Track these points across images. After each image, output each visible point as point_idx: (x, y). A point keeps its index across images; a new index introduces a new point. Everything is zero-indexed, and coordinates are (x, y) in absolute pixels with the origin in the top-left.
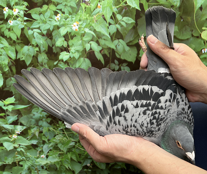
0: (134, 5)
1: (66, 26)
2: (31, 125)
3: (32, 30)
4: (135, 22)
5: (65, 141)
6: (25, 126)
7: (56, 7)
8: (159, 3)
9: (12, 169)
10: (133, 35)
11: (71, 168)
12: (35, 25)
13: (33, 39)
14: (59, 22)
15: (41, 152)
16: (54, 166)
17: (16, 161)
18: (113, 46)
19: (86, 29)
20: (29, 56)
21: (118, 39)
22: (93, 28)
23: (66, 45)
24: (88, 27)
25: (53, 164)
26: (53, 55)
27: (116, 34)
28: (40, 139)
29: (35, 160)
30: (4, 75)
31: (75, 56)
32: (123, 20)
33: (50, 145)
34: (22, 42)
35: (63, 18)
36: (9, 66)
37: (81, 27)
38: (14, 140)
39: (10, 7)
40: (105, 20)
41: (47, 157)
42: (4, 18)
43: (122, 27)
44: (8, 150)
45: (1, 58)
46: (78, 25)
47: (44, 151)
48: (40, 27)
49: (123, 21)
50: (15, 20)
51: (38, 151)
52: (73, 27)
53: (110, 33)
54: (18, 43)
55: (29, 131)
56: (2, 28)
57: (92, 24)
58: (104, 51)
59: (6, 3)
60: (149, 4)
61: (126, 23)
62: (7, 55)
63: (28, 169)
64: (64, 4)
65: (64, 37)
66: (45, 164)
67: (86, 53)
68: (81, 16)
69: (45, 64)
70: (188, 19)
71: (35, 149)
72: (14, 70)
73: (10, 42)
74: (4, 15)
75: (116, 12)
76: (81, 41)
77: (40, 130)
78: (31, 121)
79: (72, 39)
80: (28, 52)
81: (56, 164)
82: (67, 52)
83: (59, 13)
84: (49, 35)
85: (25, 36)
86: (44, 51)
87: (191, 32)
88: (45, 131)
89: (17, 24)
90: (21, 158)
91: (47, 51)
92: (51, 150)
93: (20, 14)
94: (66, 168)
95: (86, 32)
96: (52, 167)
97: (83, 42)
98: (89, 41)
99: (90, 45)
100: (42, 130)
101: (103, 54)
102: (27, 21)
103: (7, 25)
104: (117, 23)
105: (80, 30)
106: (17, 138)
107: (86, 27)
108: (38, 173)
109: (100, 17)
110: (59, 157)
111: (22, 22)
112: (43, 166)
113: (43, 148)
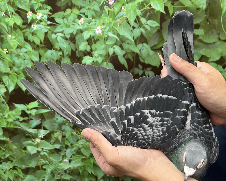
0: (159, 8)
1: (89, 30)
2: (54, 129)
3: (56, 34)
4: (159, 25)
5: (88, 146)
6: (48, 130)
7: (80, 10)
8: (184, 5)
9: (36, 172)
10: (157, 39)
11: (93, 173)
12: (59, 29)
13: (57, 43)
14: (82, 26)
15: (64, 156)
16: (77, 170)
17: (39, 164)
18: (136, 50)
19: (109, 33)
20: (52, 60)
21: (142, 43)
22: (116, 32)
23: (89, 49)
24: (112, 31)
25: (76, 168)
26: (76, 59)
27: (140, 38)
28: (64, 143)
29: (58, 165)
31: (98, 61)
32: (147, 23)
33: (73, 149)
34: (46, 46)
35: (86, 21)
37: (104, 31)
38: (38, 144)
39: (34, 12)
40: (129, 23)
41: (70, 161)
42: (28, 22)
43: (146, 31)
44: (32, 153)
45: (25, 62)
46: (101, 29)
47: (67, 155)
48: (63, 31)
49: (147, 25)
50: (38, 24)
51: (61, 155)
52: (97, 31)
53: (134, 37)
54: (42, 47)
55: (52, 135)
56: (26, 33)
57: (115, 28)
58: (128, 55)
59: (30, 7)
60: (174, 7)
61: (151, 27)
62: (31, 59)
63: (51, 172)
64: (88, 8)
65: (87, 41)
66: (68, 168)
67: (109, 57)
68: (104, 20)
70: (214, 22)
71: (58, 153)
73: (34, 47)
74: (27, 19)
75: (141, 15)
76: (104, 46)
77: (63, 134)
78: (54, 125)
79: (96, 43)
80: (51, 56)
81: (79, 169)
82: (90, 57)
83: (82, 17)
84: (72, 39)
85: (49, 40)
86: (67, 56)
87: (218, 36)
88: (68, 136)
89: (40, 29)
90: (45, 162)
91: (70, 54)
92: (73, 155)
93: (43, 18)
94: (89, 173)
95: (109, 36)
96: (75, 171)
97: (106, 46)
98: (113, 45)
99: (113, 50)
100: (65, 134)
101: (127, 58)
102: (50, 25)
103: (30, 29)
104: (141, 26)
105: (103, 34)
106: (40, 142)
107: (109, 31)
108: (61, 177)
109: (123, 20)
110: (82, 161)
111: (46, 26)
112: (66, 170)
113: (66, 152)
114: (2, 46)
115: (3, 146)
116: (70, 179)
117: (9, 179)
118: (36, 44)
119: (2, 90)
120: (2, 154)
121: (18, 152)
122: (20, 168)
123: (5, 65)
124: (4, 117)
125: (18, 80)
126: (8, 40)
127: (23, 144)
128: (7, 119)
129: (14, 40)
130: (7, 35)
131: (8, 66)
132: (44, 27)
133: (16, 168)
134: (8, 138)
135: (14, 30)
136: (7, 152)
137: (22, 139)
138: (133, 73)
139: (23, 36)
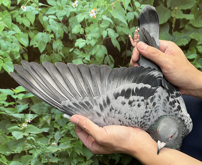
1: (83, 13)
2: (43, 112)
3: (47, 17)
6: (36, 115)
9: (21, 158)
11: (82, 154)
12: (51, 11)
13: (48, 26)
14: (76, 8)
15: (53, 140)
16: (66, 152)
17: (25, 150)
19: (103, 16)
20: (43, 43)
21: (135, 26)
22: (111, 15)
23: (82, 32)
24: (106, 15)
25: (65, 151)
26: (69, 42)
27: (133, 21)
28: (52, 126)
29: (46, 148)
30: (15, 63)
31: (91, 43)
32: (141, 7)
33: (62, 132)
34: (36, 28)
35: (81, 4)
36: (21, 53)
37: (99, 14)
38: (24, 129)
40: (123, 7)
41: (58, 144)
42: (17, 4)
44: (17, 139)
45: (12, 45)
46: (95, 12)
47: (55, 138)
48: (56, 13)
50: (28, 6)
51: (49, 139)
52: (91, 14)
53: (127, 20)
54: (32, 30)
55: (40, 119)
56: (14, 14)
57: (110, 11)
58: (121, 38)
62: (19, 42)
63: (37, 157)
65: (81, 23)
66: (56, 151)
67: (102, 40)
69: (60, 51)
71: (47, 137)
72: (26, 57)
73: (23, 29)
76: (98, 28)
77: (52, 117)
78: (43, 108)
79: (89, 26)
80: (42, 38)
82: (83, 39)
84: (66, 22)
85: (39, 23)
86: (59, 38)
88: (58, 119)
89: (31, 10)
90: (31, 147)
91: (62, 38)
92: (62, 137)
94: (78, 155)
95: (103, 19)
96: (63, 154)
97: (100, 29)
98: (106, 28)
99: (107, 32)
100: (55, 117)
101: (120, 41)
102: (42, 7)
103: (19, 11)
104: (134, 10)
105: (97, 17)
106: (27, 127)
107: (103, 14)
108: (49, 161)
109: (118, 4)
110: (71, 143)
111: (37, 8)
112: (54, 153)
113: (55, 136)
116: (58, 161)
118: (26, 26)
121: (2, 138)
122: (4, 155)
125: (4, 64)
127: (7, 130)
129: (1, 22)
132: (35, 9)
137: (7, 125)
138: (125, 55)
139: (11, 18)
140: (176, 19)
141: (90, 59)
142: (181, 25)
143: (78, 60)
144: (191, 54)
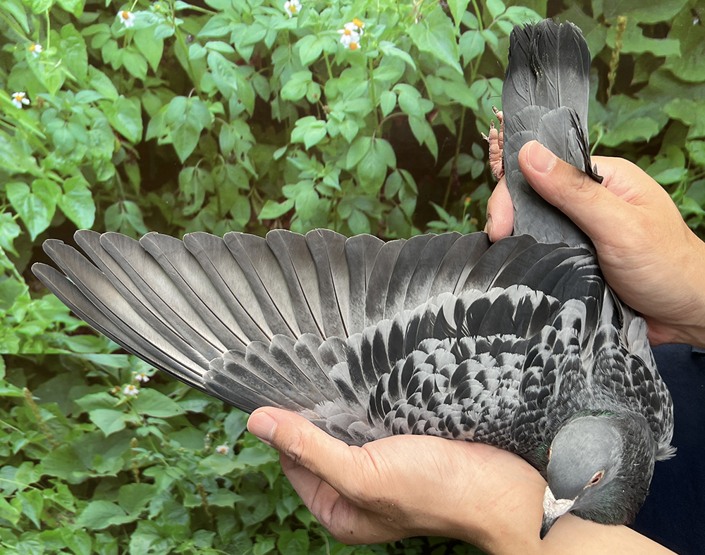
1: (319, 34)
3: (203, 45)
9: (120, 491)
12: (213, 28)
13: (206, 75)
14: (296, 19)
15: (219, 436)
16: (259, 476)
17: (131, 466)
18: (468, 99)
19: (384, 45)
20: (188, 129)
21: (489, 77)
22: (408, 41)
23: (316, 96)
24: (392, 39)
25: (256, 471)
26: (272, 128)
27: (482, 60)
29: (198, 463)
30: (98, 194)
31: (343, 132)
32: (507, 15)
34: (167, 83)
35: (311, 5)
36: (117, 163)
37: (369, 36)
38: (128, 402)
40: (449, 14)
41: (237, 450)
42: (104, 3)
43: (502, 40)
44: (107, 433)
45: (89, 137)
46: (359, 32)
47: (227, 431)
48: (230, 33)
49: (507, 19)
50: (141, 11)
51: (206, 433)
53: (461, 58)
54: (152, 88)
56: (96, 37)
57: (405, 28)
58: (440, 116)
62: (112, 127)
63: (171, 489)
65: (311, 68)
66: (229, 471)
67: (379, 121)
68: (370, 1)
69: (242, 155)
71: (198, 428)
72: (135, 176)
73: (124, 85)
76: (365, 84)
79: (339, 76)
80: (185, 116)
81: (263, 471)
82: (317, 119)
84: (262, 61)
85: (177, 65)
86: (241, 115)
89: (149, 25)
90: (151, 458)
91: (251, 112)
95: (383, 54)
96: (251, 481)
97: (372, 86)
98: (393, 84)
99: (395, 97)
101: (436, 124)
102: (184, 13)
103: (112, 27)
104: (486, 25)
105: (365, 46)
106: (137, 395)
107: (384, 37)
108: (206, 502)
109: (432, 4)
111: (168, 17)
112: (224, 478)
113: (225, 424)
114: (6, 82)
115: (6, 415)
116: (235, 504)
117: (24, 517)
118: (132, 76)
119: (6, 232)
120: (2, 439)
121: (60, 431)
122: (64, 482)
123: (19, 145)
124: (10, 320)
125: (64, 198)
126: (29, 61)
127: (76, 404)
128: (22, 326)
129: (52, 64)
130: (25, 45)
131: (28, 150)
132: (164, 20)
133: (51, 481)
134: (25, 389)
135: (51, 29)
136: (20, 434)
137: (75, 389)
138: (454, 171)
139: (84, 50)
140: (622, 56)
141: (340, 182)
142: (635, 75)
143: (301, 185)
144: (668, 168)
